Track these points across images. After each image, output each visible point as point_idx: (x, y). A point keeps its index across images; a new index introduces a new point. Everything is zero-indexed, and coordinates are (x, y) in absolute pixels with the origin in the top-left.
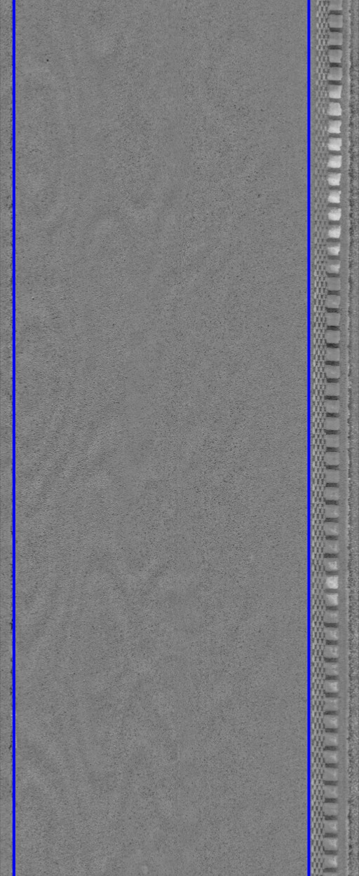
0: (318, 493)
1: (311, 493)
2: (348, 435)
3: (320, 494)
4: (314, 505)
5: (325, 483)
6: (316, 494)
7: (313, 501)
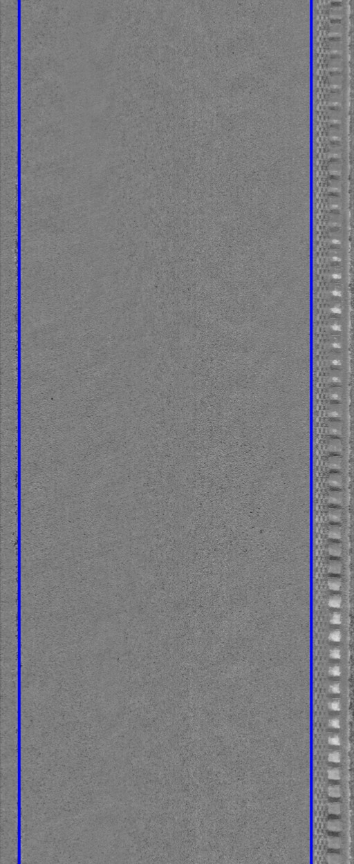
0: (320, 825)
1: (314, 824)
2: (349, 768)
3: (322, 826)
4: (316, 836)
5: (326, 815)
6: (318, 826)
7: (315, 832)
